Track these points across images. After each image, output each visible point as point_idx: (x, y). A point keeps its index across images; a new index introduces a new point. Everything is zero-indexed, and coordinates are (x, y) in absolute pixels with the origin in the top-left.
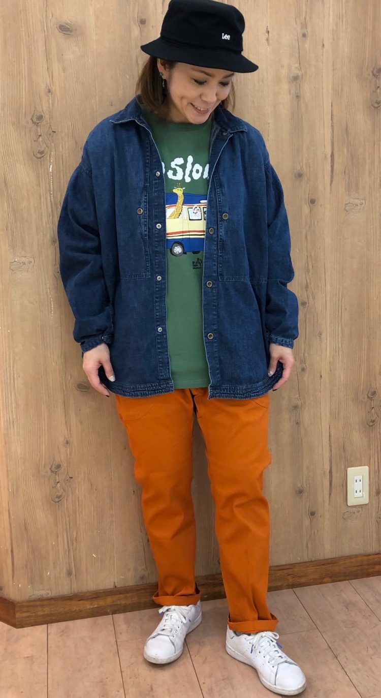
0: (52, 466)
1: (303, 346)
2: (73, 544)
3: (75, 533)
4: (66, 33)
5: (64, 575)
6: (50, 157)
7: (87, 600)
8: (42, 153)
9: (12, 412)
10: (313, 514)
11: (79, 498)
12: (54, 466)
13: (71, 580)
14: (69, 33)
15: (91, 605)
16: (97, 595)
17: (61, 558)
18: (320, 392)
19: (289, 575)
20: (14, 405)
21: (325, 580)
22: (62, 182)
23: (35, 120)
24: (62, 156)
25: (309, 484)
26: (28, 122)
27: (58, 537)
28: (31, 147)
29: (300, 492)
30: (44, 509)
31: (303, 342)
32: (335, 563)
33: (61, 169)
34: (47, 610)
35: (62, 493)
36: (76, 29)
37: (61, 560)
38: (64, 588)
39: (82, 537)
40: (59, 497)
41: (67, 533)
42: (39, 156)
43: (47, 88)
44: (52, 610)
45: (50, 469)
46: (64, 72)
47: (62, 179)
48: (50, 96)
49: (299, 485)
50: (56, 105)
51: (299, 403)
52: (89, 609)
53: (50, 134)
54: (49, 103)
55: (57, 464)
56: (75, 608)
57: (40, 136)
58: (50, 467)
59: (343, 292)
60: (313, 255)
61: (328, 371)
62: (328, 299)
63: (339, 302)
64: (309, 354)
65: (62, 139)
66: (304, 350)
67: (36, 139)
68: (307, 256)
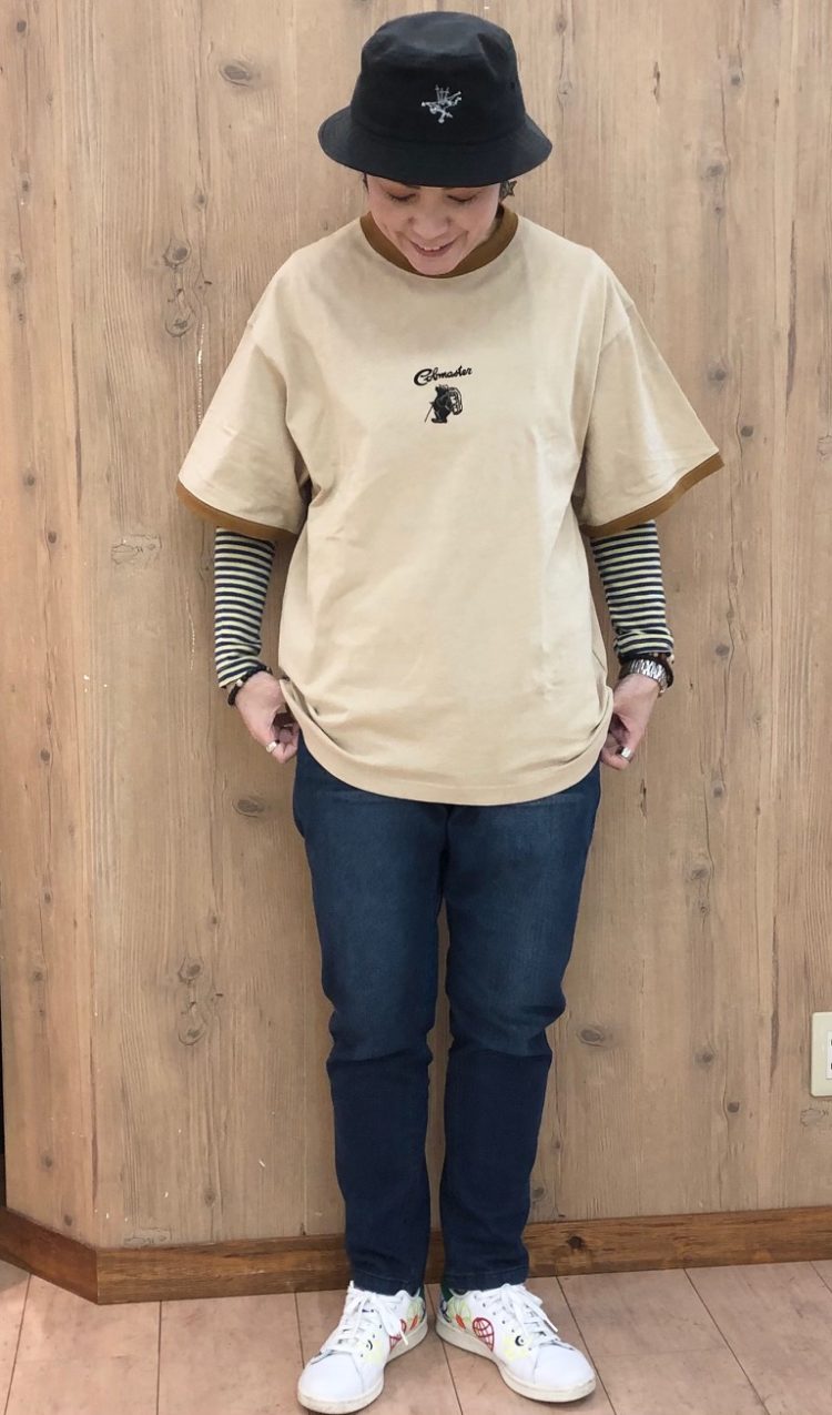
0: (181, 969)
1: (719, 739)
2: (218, 1136)
3: (223, 1113)
4: (238, 81)
5: (199, 1200)
6: (198, 334)
7: (244, 1256)
8: (182, 325)
9: (106, 851)
10: (733, 1108)
11: (234, 1038)
12: (186, 968)
13: (212, 1211)
14: (243, 81)
15: (252, 1268)
16: (264, 1249)
17: (193, 1162)
18: (756, 844)
19: (676, 1239)
20: (109, 839)
21: (757, 1256)
23: (170, 258)
24: (224, 332)
25: (728, 1042)
26: (156, 263)
27: (188, 1119)
28: (163, 312)
29: (707, 1058)
30: (162, 1058)
31: (718, 732)
32: (782, 1220)
33: (222, 358)
34: (161, 1272)
35: (201, 1027)
36: (259, 75)
37: (194, 1168)
38: (198, 1227)
39: (238, 1123)
40: (194, 1034)
41: (207, 1113)
42: (176, 332)
43: (198, 193)
44: (172, 1271)
45: (179, 975)
46: (233, 162)
48: (203, 210)
49: (705, 1044)
50: (214, 227)
51: (708, 865)
52: (249, 1276)
53: (200, 288)
54: (200, 224)
55: (191, 965)
56: (219, 1272)
57: (180, 290)
58: (177, 970)
59: (810, 629)
60: (744, 545)
61: (773, 799)
62: (777, 641)
63: (801, 650)
64: (731, 761)
65: (224, 297)
66: (723, 750)
67: (172, 297)
68: (732, 549)
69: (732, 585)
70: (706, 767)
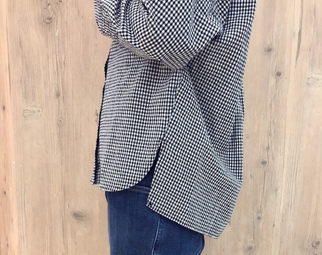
1: (261, 198)
6: (57, 22)
8: (50, 19)
18: (272, 238)
22: (66, 45)
24: (67, 22)
28: (42, 14)
31: (260, 195)
33: (66, 34)
42: (47, 22)
47: (66, 42)
51: (253, 245)
53: (58, 3)
57: (49, 4)
59: (299, 156)
60: (275, 121)
61: (280, 221)
62: (286, 160)
63: (295, 164)
64: (265, 207)
65: (67, 7)
66: (262, 201)
67: (45, 7)
68: (270, 122)
69: (269, 137)
70: (255, 209)
